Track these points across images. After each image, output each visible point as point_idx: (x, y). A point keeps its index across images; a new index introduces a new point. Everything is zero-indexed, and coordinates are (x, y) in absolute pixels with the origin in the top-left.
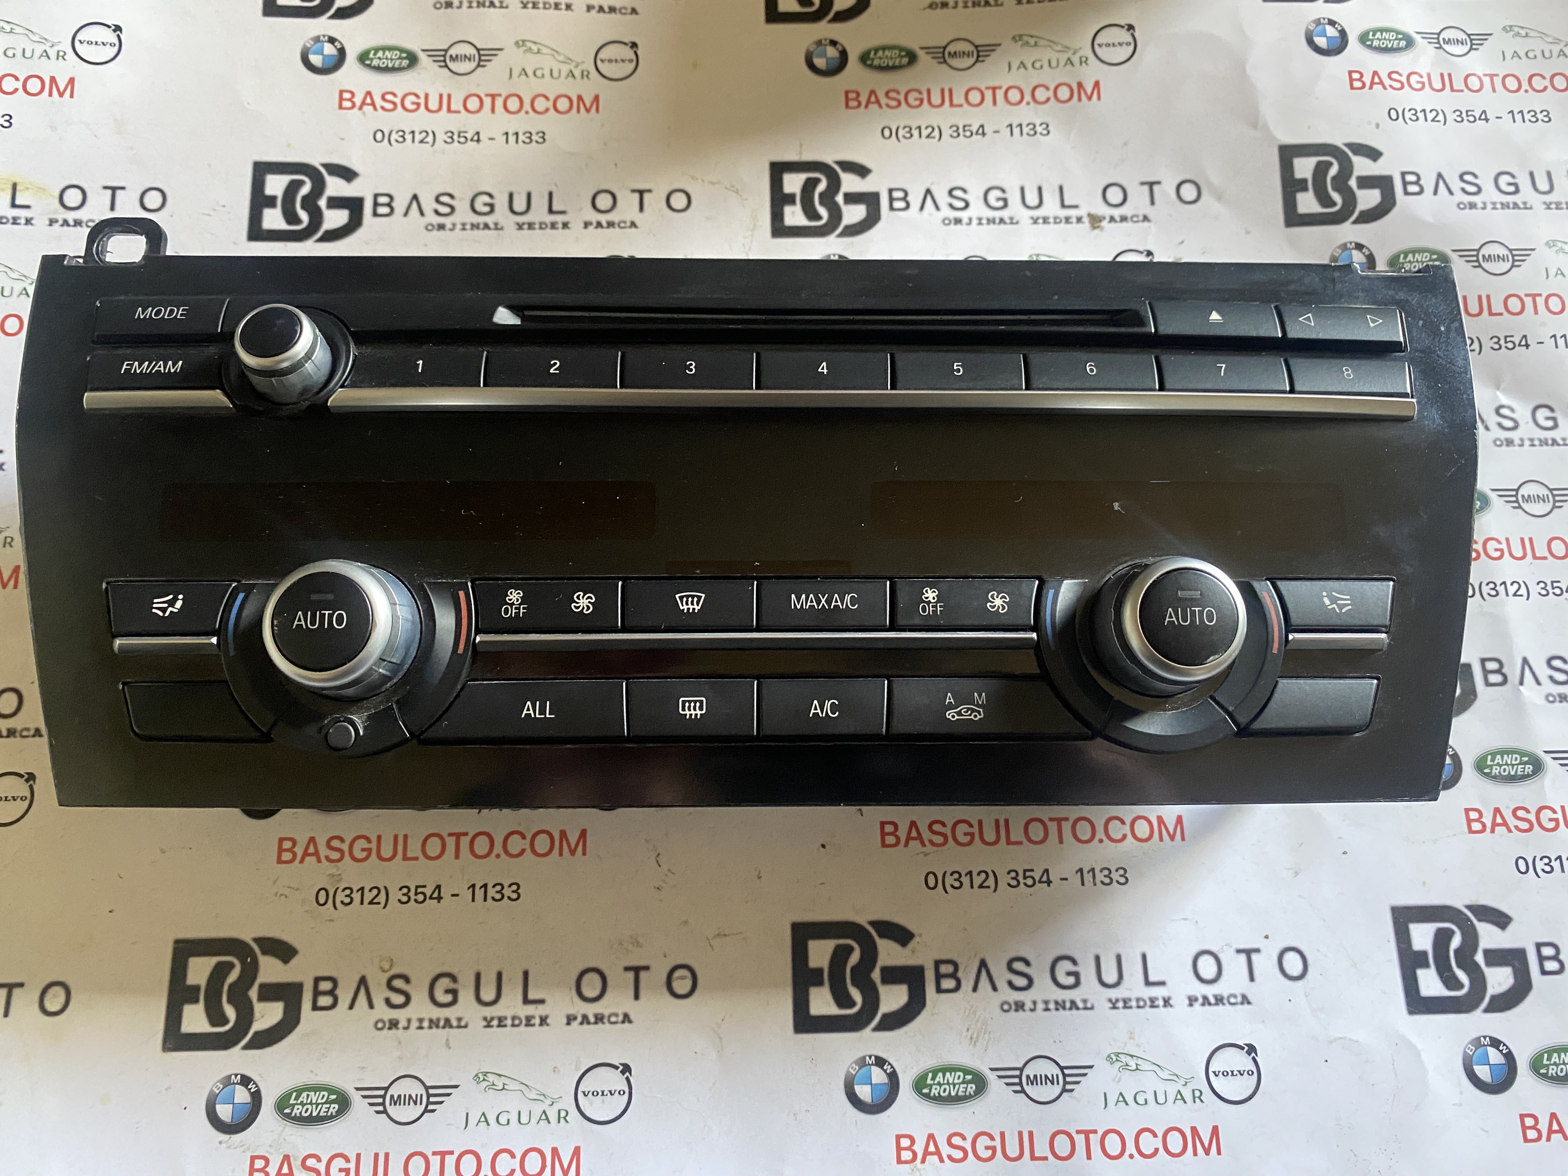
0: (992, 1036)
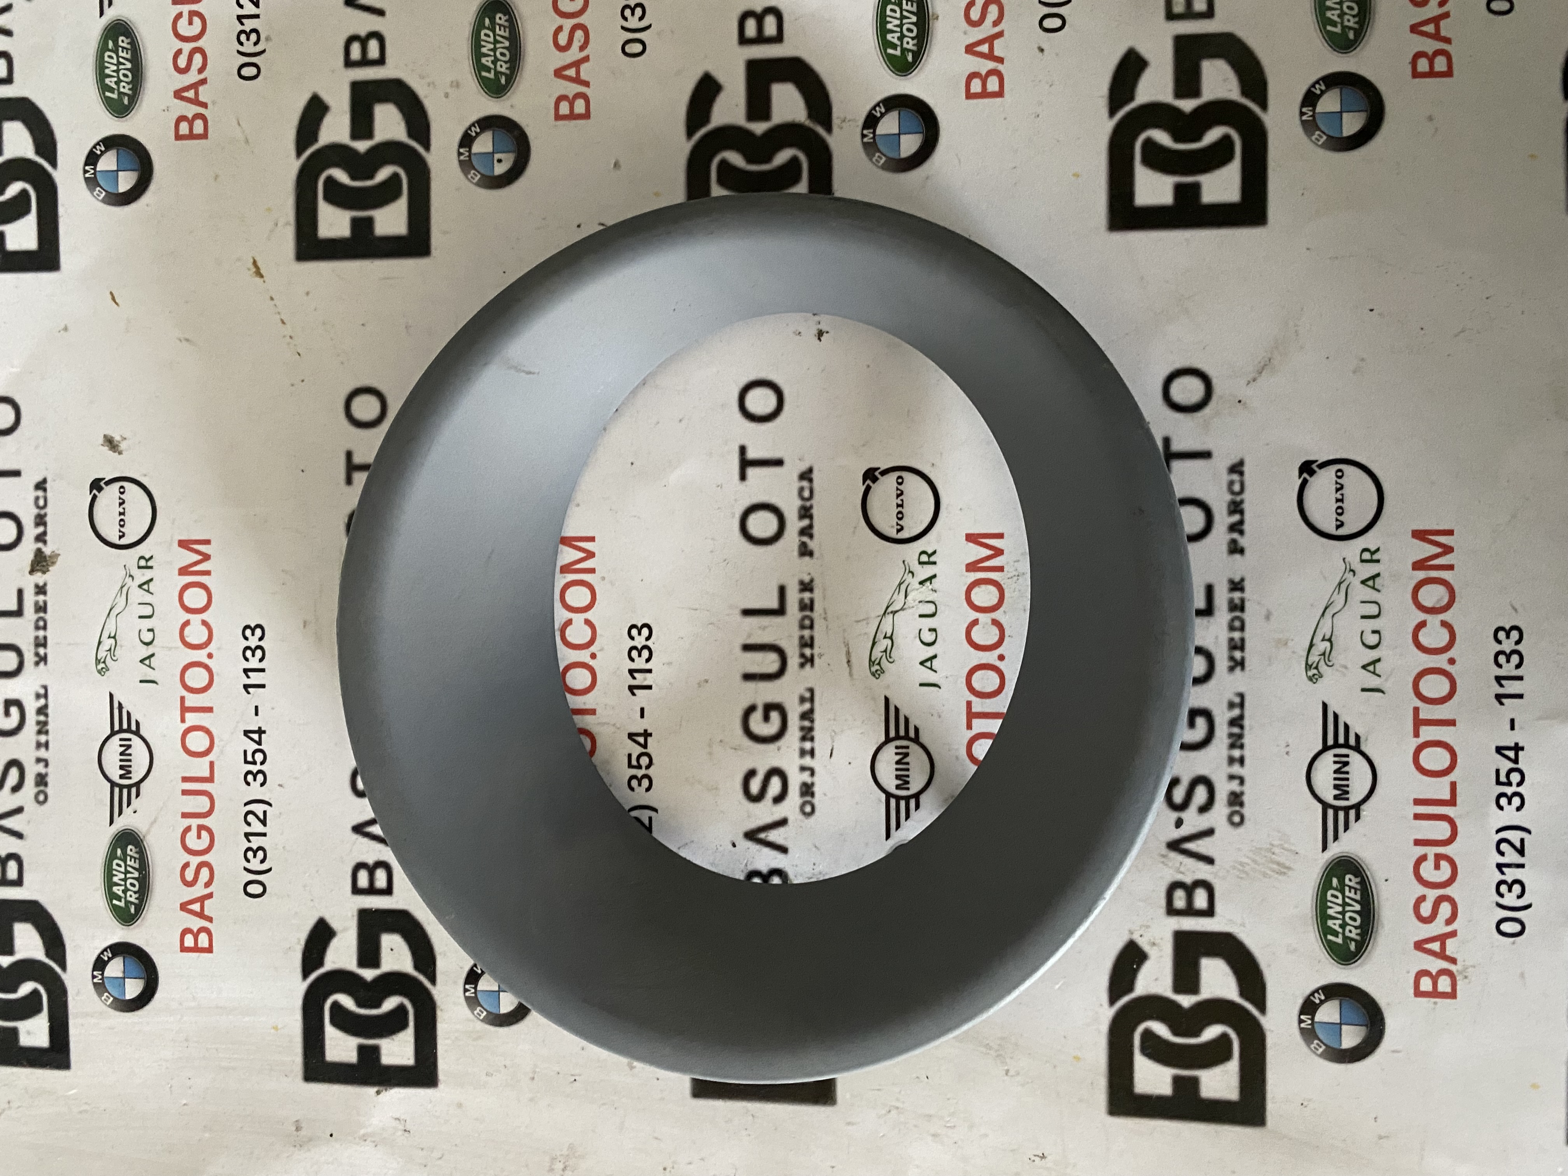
0: (1276, 843)
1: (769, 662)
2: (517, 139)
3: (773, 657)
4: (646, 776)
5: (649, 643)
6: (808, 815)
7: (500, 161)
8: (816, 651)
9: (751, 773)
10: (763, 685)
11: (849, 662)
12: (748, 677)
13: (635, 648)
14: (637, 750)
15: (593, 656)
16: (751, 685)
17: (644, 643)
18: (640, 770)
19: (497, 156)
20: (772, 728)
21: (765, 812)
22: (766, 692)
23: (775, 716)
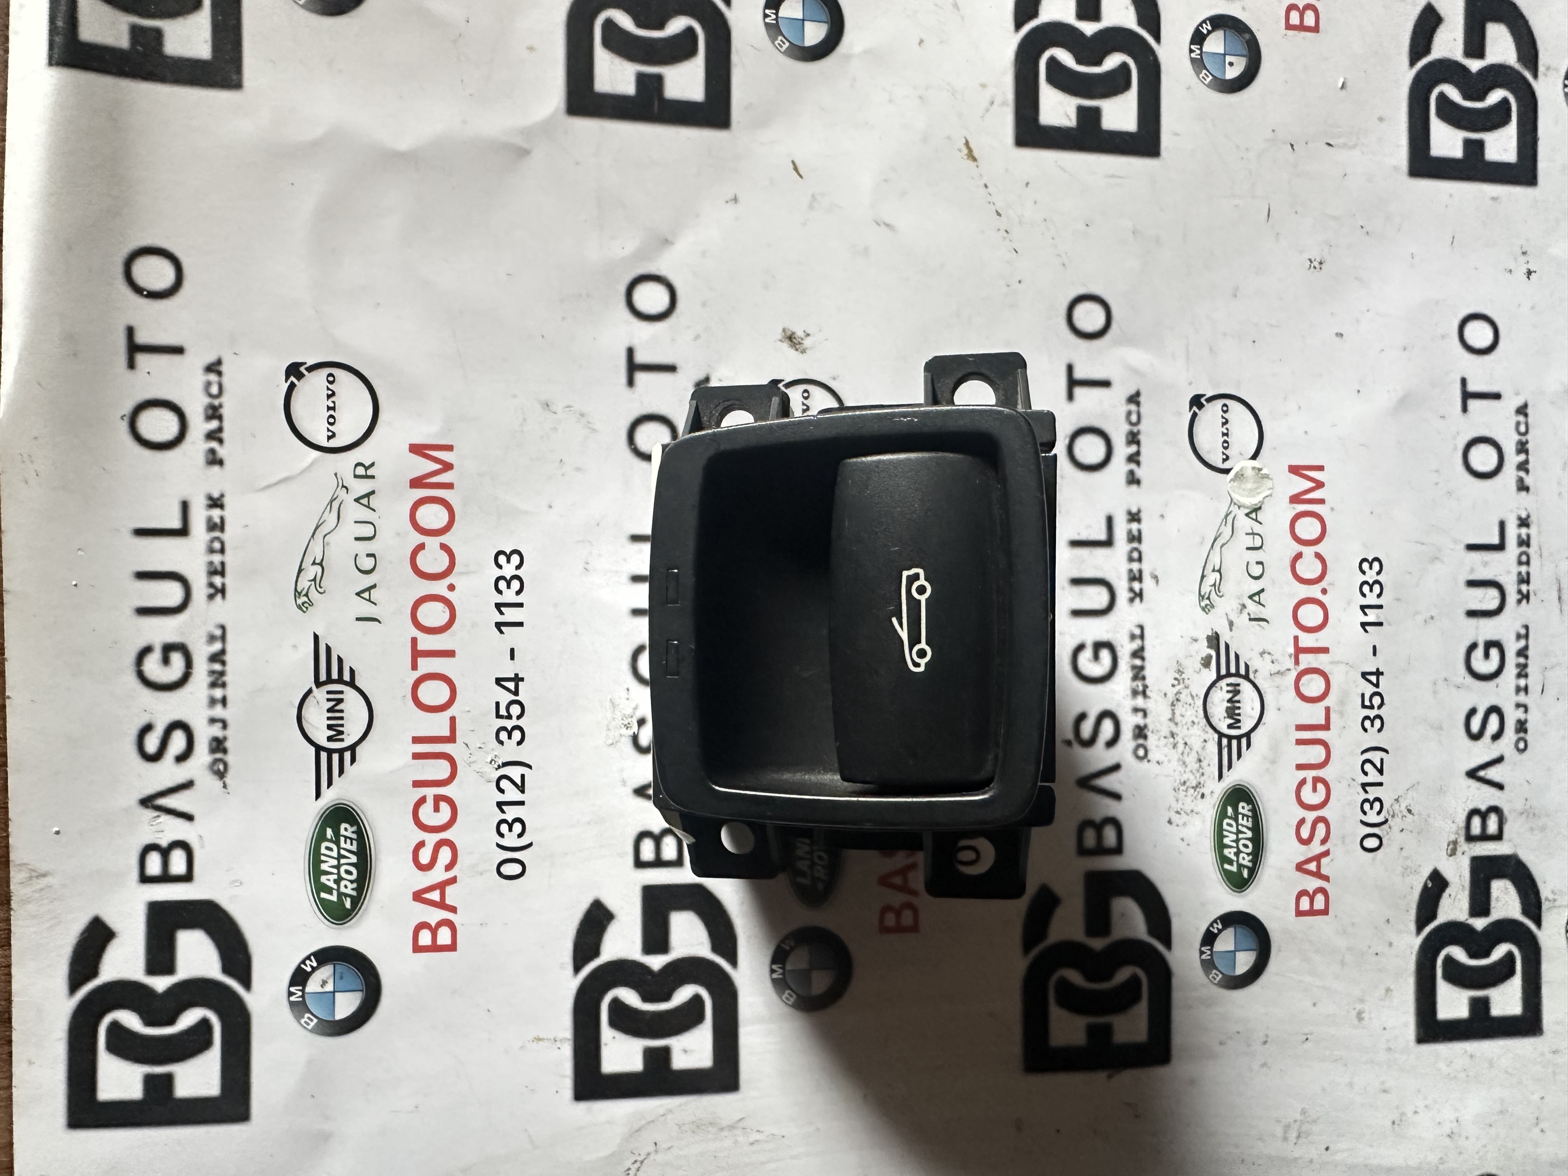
1: (1488, 599)
2: (1248, 42)
3: (1494, 593)
4: (1378, 717)
5: (1379, 578)
6: (1522, 751)
7: (1231, 64)
8: (1532, 587)
9: (1473, 712)
10: (1484, 622)
11: (1560, 598)
12: (1472, 614)
13: (1366, 583)
14: (1370, 690)
15: (1324, 591)
16: (1473, 621)
17: (1376, 578)
18: (1372, 711)
19: (1229, 59)
20: (1491, 666)
21: (1483, 751)
22: (1487, 629)
23: (1494, 653)
